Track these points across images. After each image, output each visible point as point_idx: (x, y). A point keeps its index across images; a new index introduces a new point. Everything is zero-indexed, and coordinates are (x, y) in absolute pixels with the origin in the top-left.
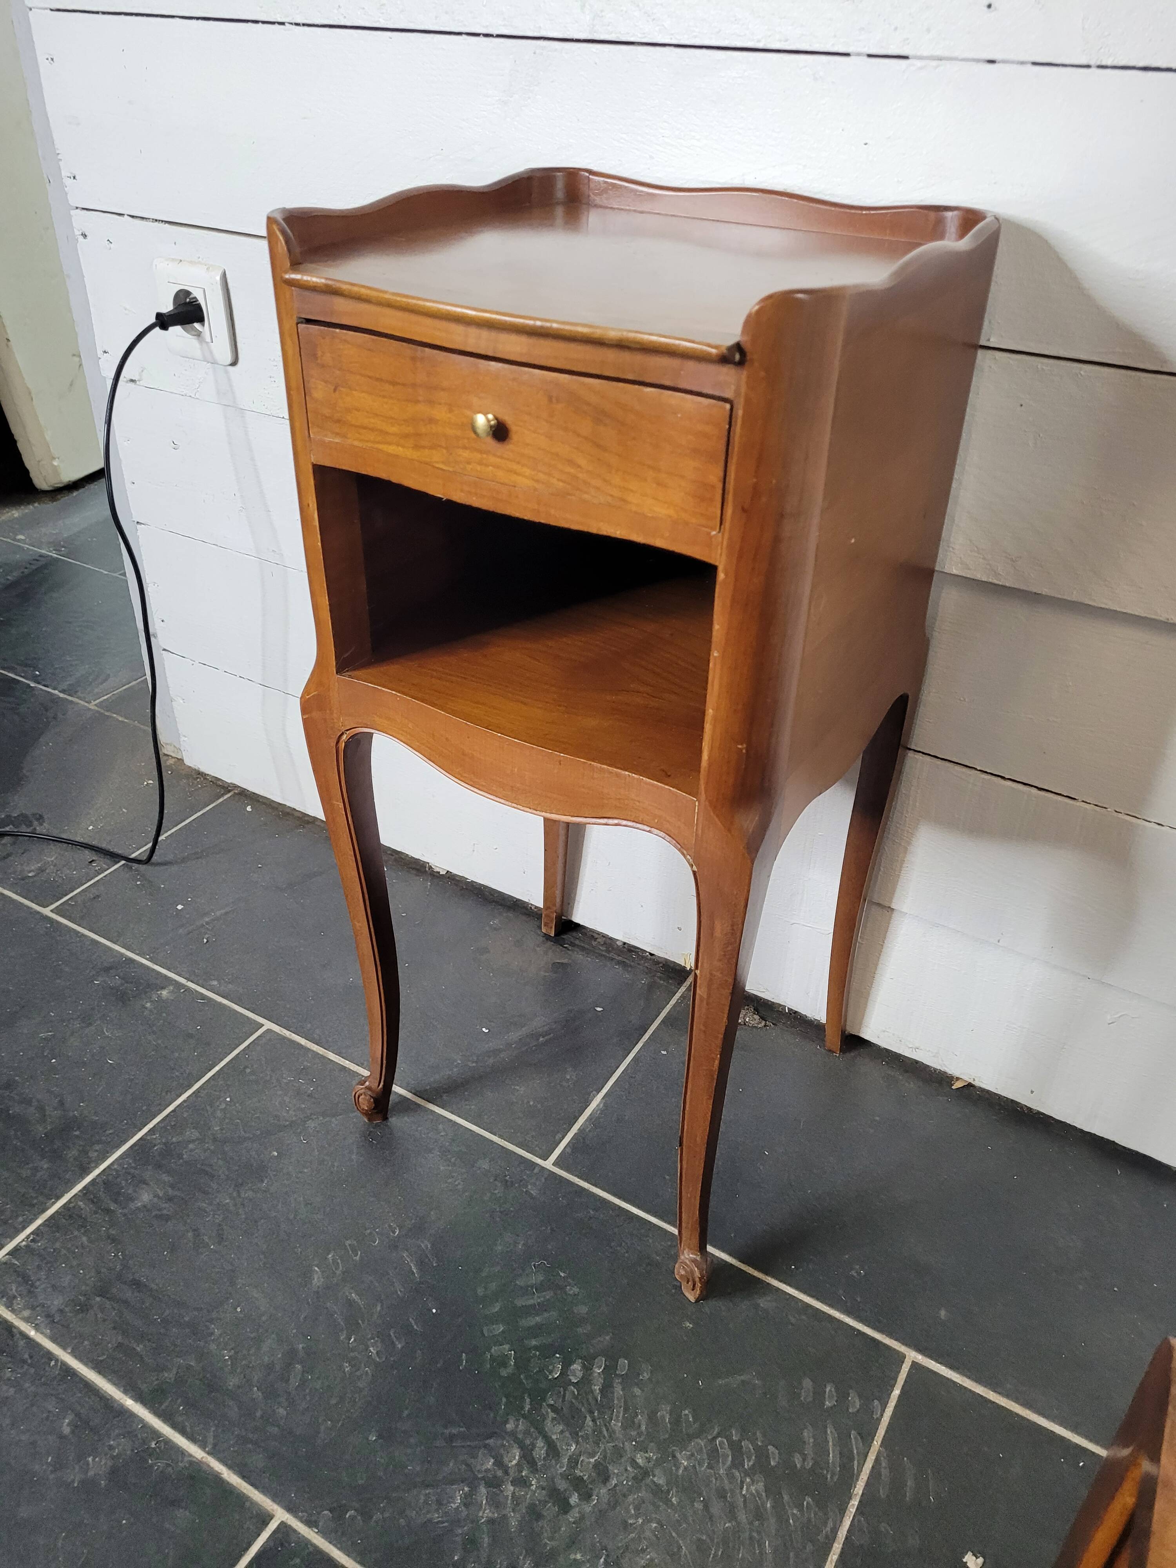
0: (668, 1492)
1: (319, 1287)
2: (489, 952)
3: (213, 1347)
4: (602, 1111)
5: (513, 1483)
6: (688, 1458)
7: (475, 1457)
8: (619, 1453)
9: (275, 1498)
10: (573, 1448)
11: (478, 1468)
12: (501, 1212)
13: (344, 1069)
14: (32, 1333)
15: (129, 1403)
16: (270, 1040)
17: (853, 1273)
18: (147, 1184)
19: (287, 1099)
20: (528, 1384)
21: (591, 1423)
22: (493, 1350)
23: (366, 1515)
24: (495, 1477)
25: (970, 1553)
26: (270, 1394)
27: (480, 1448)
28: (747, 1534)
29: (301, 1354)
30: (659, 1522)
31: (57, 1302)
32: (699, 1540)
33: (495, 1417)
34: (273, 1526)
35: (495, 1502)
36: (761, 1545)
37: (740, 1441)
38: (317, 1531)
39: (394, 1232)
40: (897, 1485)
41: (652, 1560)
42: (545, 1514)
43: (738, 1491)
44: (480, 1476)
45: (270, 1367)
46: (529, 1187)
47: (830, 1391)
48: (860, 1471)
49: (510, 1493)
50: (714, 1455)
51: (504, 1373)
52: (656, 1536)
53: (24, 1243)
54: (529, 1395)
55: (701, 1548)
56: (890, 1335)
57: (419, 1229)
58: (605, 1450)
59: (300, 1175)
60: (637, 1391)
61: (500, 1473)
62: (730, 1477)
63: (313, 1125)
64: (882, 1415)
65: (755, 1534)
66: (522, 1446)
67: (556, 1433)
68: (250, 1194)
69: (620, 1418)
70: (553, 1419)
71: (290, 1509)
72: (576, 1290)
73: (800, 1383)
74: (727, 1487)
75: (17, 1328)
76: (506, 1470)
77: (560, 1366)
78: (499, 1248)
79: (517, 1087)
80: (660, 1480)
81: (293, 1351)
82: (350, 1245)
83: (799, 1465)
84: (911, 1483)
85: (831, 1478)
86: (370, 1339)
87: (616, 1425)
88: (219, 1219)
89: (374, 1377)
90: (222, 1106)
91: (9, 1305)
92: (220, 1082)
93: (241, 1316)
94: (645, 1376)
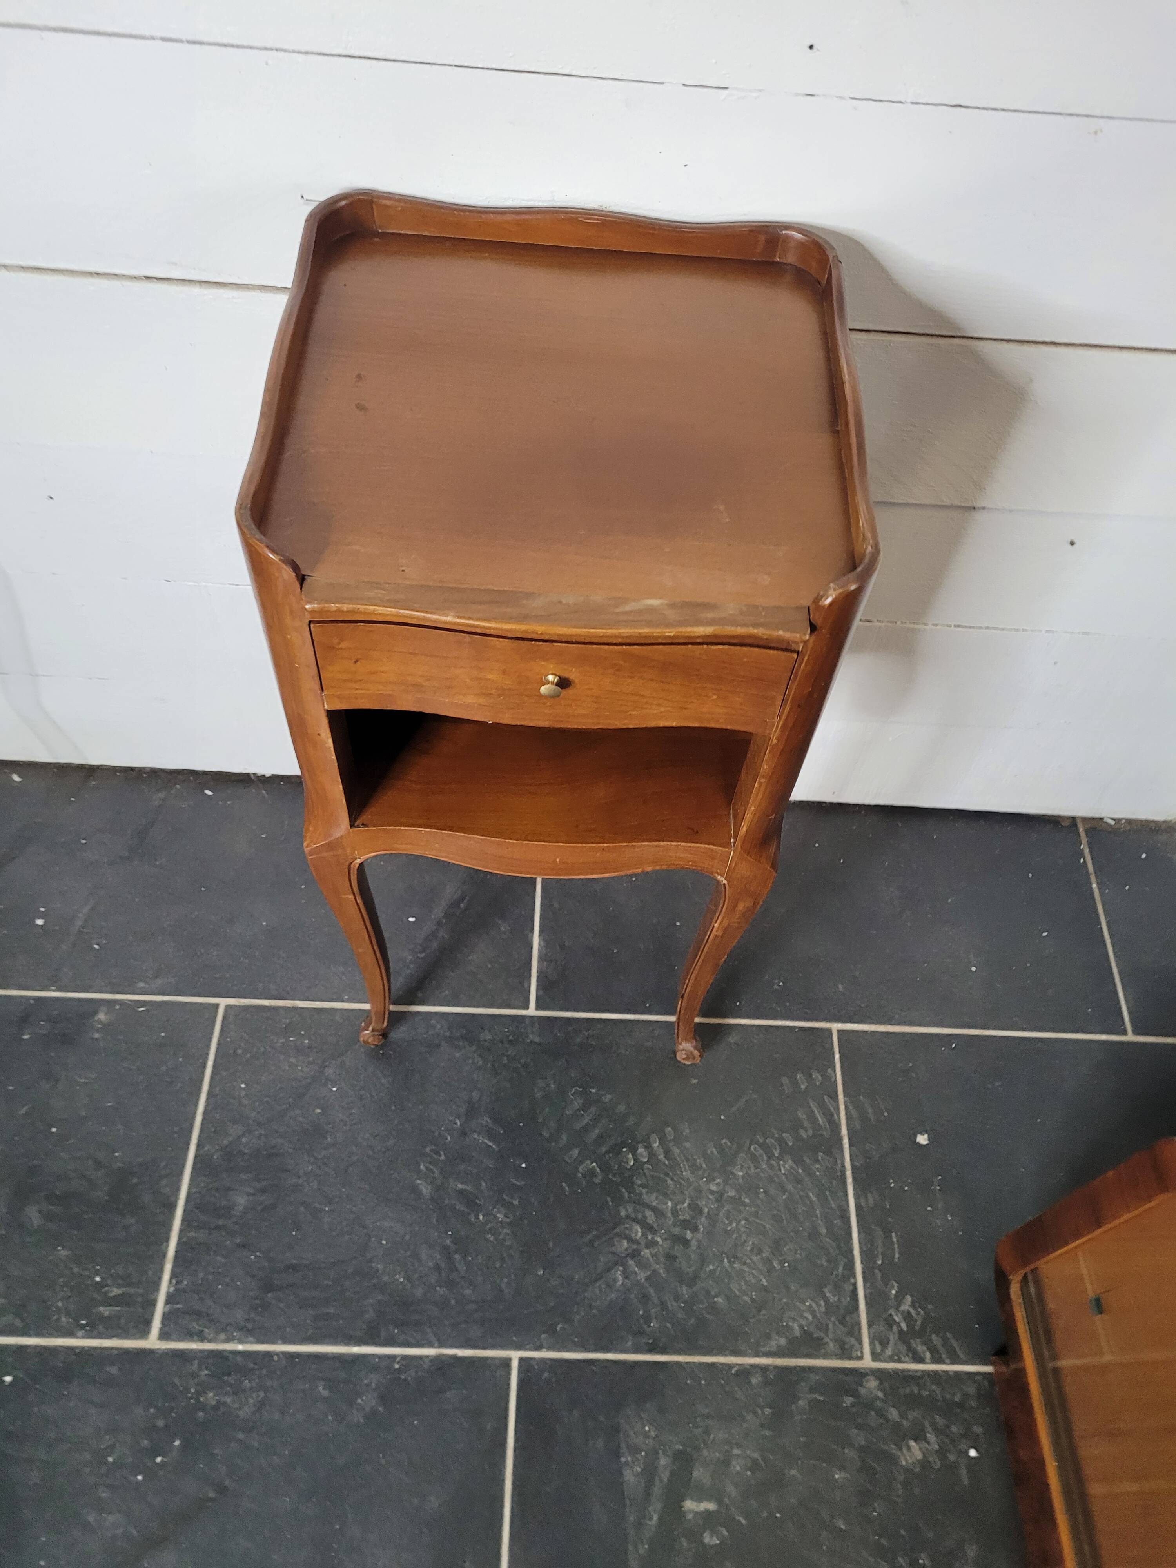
0: (741, 1198)
1: (430, 1194)
3: (386, 1278)
4: (546, 947)
5: (647, 1247)
6: (741, 1170)
7: (613, 1245)
8: (699, 1191)
9: (503, 1347)
10: (670, 1204)
11: (619, 1251)
12: (523, 1066)
13: (319, 1011)
14: (240, 1347)
15: (356, 1350)
16: (237, 1015)
17: (776, 987)
18: (233, 1190)
19: (293, 1060)
20: (618, 1179)
22: (580, 1170)
23: (571, 1322)
24: (633, 1250)
25: (919, 1135)
26: (450, 1284)
27: (613, 1238)
28: (798, 1196)
29: (453, 1247)
30: (746, 1219)
31: (239, 1315)
32: (774, 1216)
33: (610, 1213)
34: (515, 1364)
35: (642, 1265)
36: (808, 1197)
37: (765, 1141)
38: (545, 1350)
39: (456, 1124)
40: (864, 1118)
41: (753, 1243)
42: (677, 1254)
43: (779, 1173)
44: (624, 1255)
45: (437, 1268)
46: (531, 1036)
47: (800, 1078)
48: (839, 1119)
49: (648, 1255)
50: (754, 1159)
51: (597, 1180)
52: (748, 1228)
53: (171, 1289)
54: (623, 1186)
55: (777, 1219)
56: (817, 1020)
57: (472, 1112)
58: (690, 1194)
59: (352, 1117)
60: (687, 1145)
61: (635, 1246)
62: (771, 1167)
63: (331, 1072)
64: (836, 1078)
65: (801, 1193)
66: (638, 1222)
67: (654, 1201)
68: (324, 1153)
69: (687, 1168)
70: (647, 1193)
71: (519, 1347)
72: (609, 1097)
73: (782, 1083)
74: (773, 1174)
75: (225, 1351)
76: (638, 1243)
77: (630, 1156)
78: (539, 1095)
79: (470, 958)
80: (732, 1193)
81: (445, 1248)
82: (430, 1151)
83: (805, 1136)
84: (870, 1110)
85: (826, 1134)
86: (492, 1210)
87: (687, 1174)
88: (315, 1185)
89: (513, 1233)
90: (243, 1093)
91: (202, 1339)
92: (224, 1074)
93: (389, 1245)
94: (687, 1131)
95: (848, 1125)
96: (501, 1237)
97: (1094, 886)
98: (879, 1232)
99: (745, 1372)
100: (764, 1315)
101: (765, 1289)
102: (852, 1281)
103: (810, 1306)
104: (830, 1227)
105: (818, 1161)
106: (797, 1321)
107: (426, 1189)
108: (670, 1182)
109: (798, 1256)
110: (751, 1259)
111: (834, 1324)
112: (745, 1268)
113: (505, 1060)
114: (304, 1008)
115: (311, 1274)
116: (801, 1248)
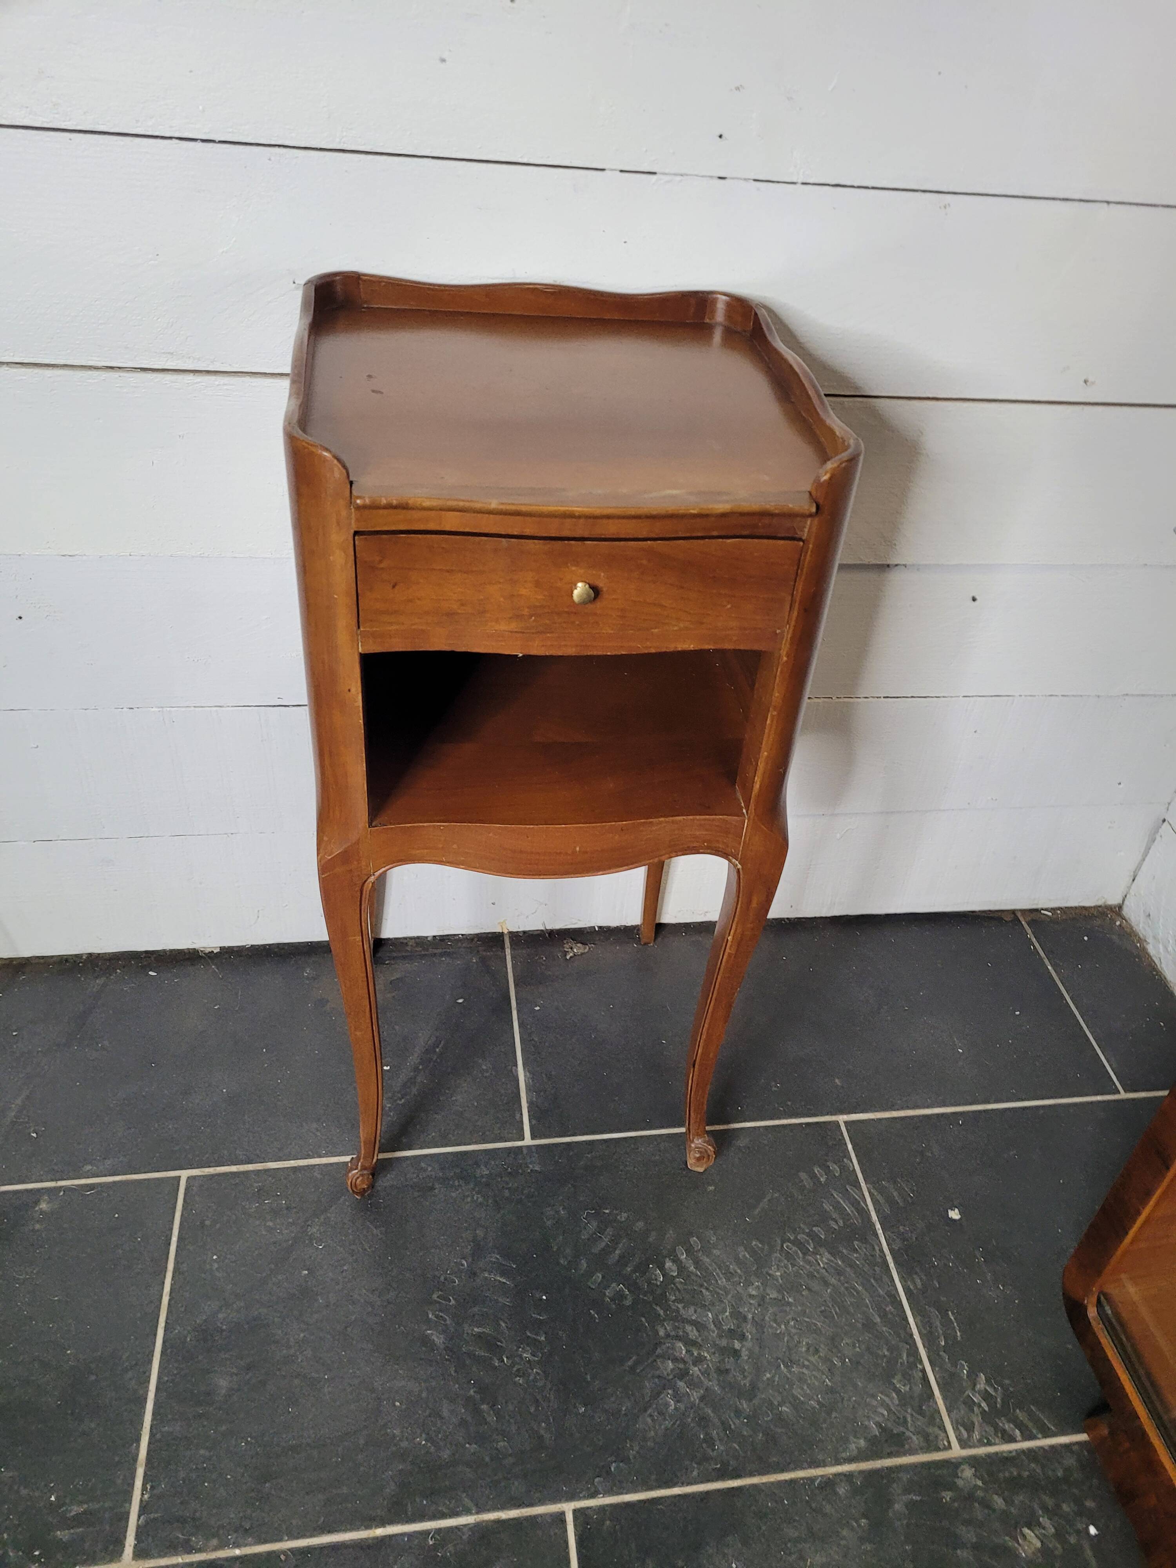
0: (783, 1297)
1: (444, 1343)
2: (328, 1001)
3: (405, 1444)
4: (533, 1079)
5: (695, 1364)
6: (778, 1270)
7: (658, 1368)
8: (739, 1298)
9: (555, 1500)
10: (710, 1315)
11: (665, 1373)
12: (527, 1197)
13: (295, 1169)
14: (237, 1552)
15: (379, 1532)
16: (201, 1186)
17: (774, 1089)
18: (213, 1372)
19: (270, 1224)
20: (649, 1298)
21: (708, 1293)
22: (607, 1294)
23: (625, 1460)
24: (681, 1369)
25: (949, 1211)
26: (482, 1439)
27: (655, 1360)
28: (843, 1289)
29: (478, 1397)
30: (794, 1319)
31: (232, 1514)
32: (821, 1312)
33: (647, 1335)
34: (569, 1518)
35: (694, 1385)
36: (854, 1288)
37: (796, 1237)
38: (601, 1495)
39: (463, 1265)
40: (890, 1199)
41: (807, 1344)
42: (728, 1367)
43: (818, 1268)
44: (671, 1377)
45: (463, 1423)
46: (531, 1166)
47: (818, 1171)
48: (867, 1206)
49: (698, 1373)
50: (789, 1256)
51: (628, 1303)
52: (798, 1329)
53: (146, 1496)
54: (657, 1304)
55: (826, 1315)
56: (822, 1115)
57: (478, 1251)
58: (729, 1302)
59: (344, 1274)
60: (716, 1252)
61: (681, 1366)
62: (809, 1263)
63: (315, 1230)
64: (854, 1167)
65: (846, 1285)
66: (680, 1339)
67: (692, 1315)
68: (316, 1316)
69: (721, 1276)
70: (684, 1308)
71: (571, 1497)
72: (625, 1215)
73: (800, 1178)
74: (812, 1269)
75: (219, 1559)
76: (683, 1361)
77: (658, 1272)
78: (549, 1223)
79: (454, 1098)
80: (774, 1295)
81: (469, 1399)
82: (438, 1297)
83: (836, 1227)
84: (895, 1194)
85: (857, 1222)
86: (517, 1350)
87: (722, 1282)
88: (309, 1353)
89: (544, 1372)
90: (216, 1266)
91: (190, 1550)
92: (191, 1248)
93: (404, 1407)
94: (714, 1239)
95: (877, 1212)
96: (531, 1378)
97: (1050, 967)
98: (935, 1313)
99: (829, 1483)
100: (836, 1418)
101: (831, 1391)
102: (920, 1366)
103: (882, 1400)
104: (884, 1315)
105: (856, 1251)
106: (873, 1419)
109: (858, 1349)
110: (808, 1361)
111: (912, 1415)
112: (805, 1371)
113: (507, 1193)
114: (278, 1169)
115: (315, 1453)
116: (859, 1341)
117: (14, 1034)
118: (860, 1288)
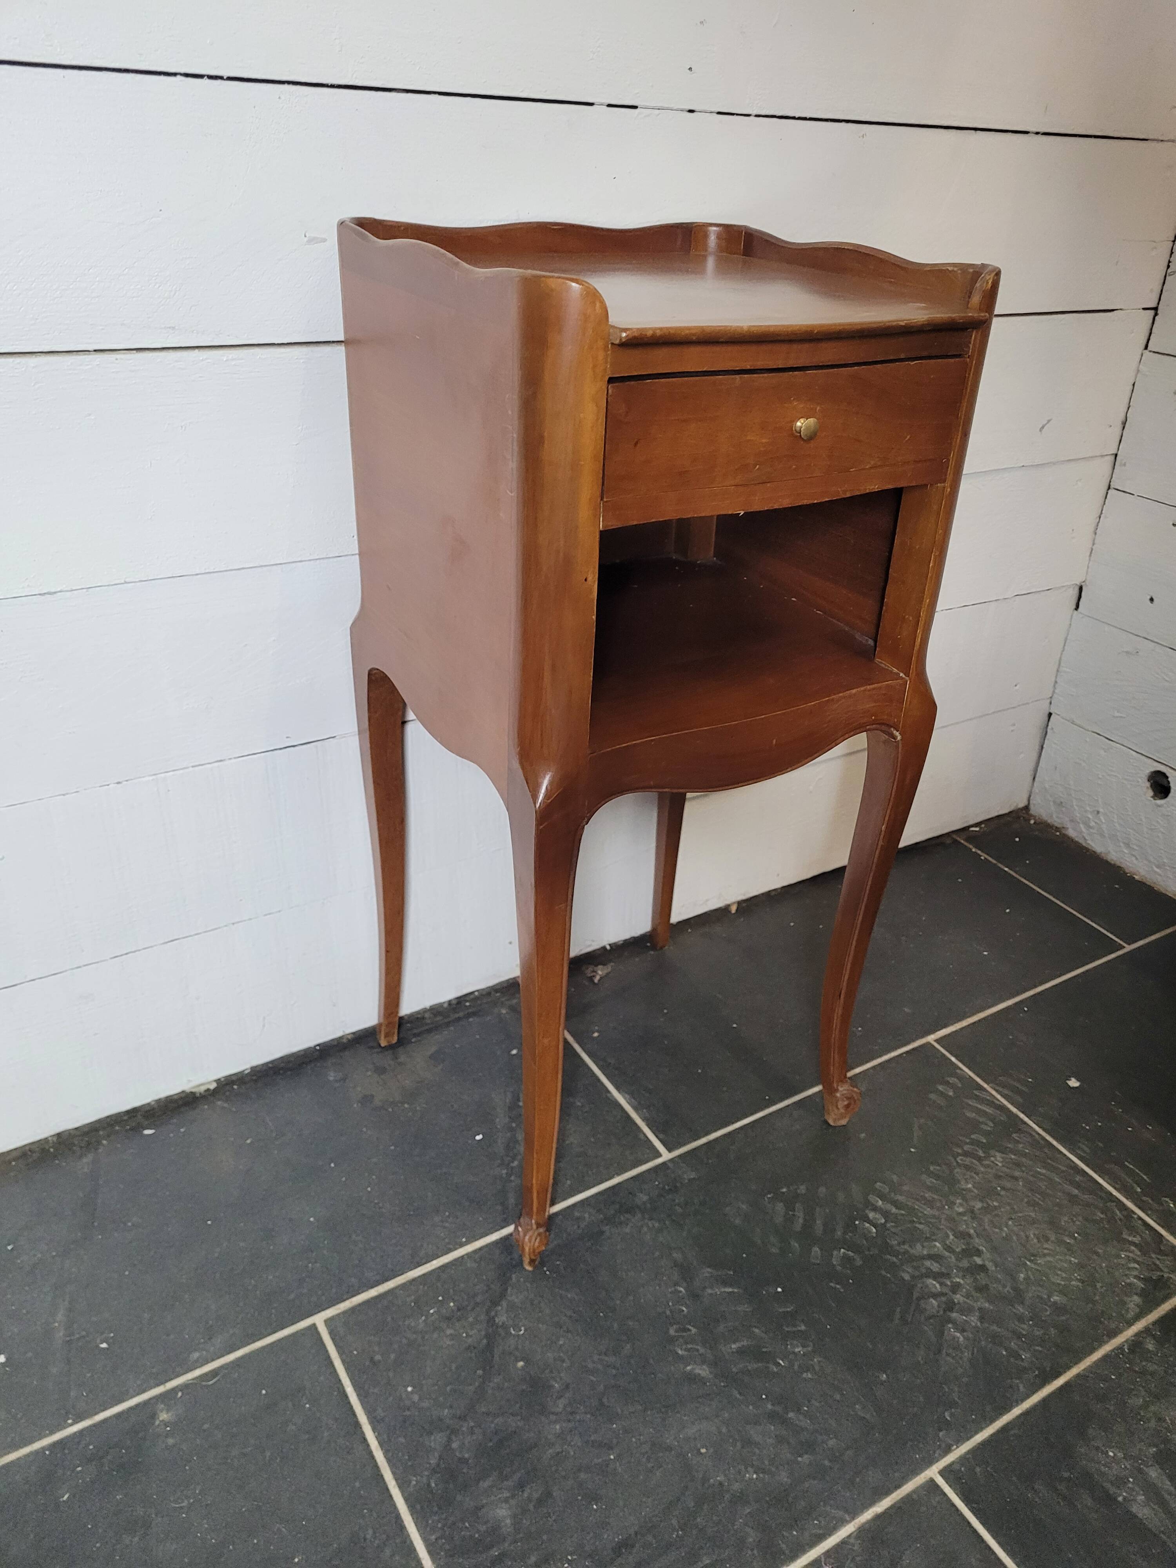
0: (989, 1205)
1: (711, 1373)
2: (372, 1096)
3: (736, 1486)
4: (634, 1098)
5: (954, 1293)
6: (967, 1183)
7: (925, 1310)
8: (950, 1219)
9: (915, 1472)
10: (937, 1244)
11: (935, 1312)
12: (700, 1205)
16: (343, 1324)
17: (859, 1034)
18: (483, 1506)
19: (449, 1332)
20: (874, 1251)
22: (835, 1263)
23: (952, 1404)
24: (946, 1303)
25: (1068, 1082)
26: (809, 1447)
27: (918, 1304)
28: (1031, 1177)
29: (779, 1409)
30: (1009, 1219)
32: (1028, 1203)
33: (896, 1284)
34: (940, 1481)
35: (966, 1310)
36: (1039, 1173)
37: (963, 1150)
38: (955, 1447)
39: (681, 1292)
40: (1016, 1091)
41: (1034, 1234)
42: (984, 1283)
43: (999, 1168)
44: (942, 1313)
45: (781, 1440)
46: (685, 1176)
47: (942, 1088)
48: (1000, 1101)
49: (962, 1299)
50: (968, 1168)
51: (858, 1263)
52: (1018, 1226)
54: (885, 1254)
55: (1032, 1204)
56: (912, 1041)
57: (686, 1272)
58: (946, 1227)
59: (564, 1349)
60: (905, 1188)
61: (944, 1299)
62: (988, 1166)
63: (504, 1318)
64: (966, 1073)
65: (1031, 1173)
66: (928, 1277)
67: (923, 1250)
68: (561, 1403)
70: (910, 1247)
71: (930, 1462)
72: (803, 1187)
73: (932, 1100)
74: (994, 1171)
76: (943, 1294)
77: (867, 1225)
78: (737, 1221)
80: (979, 1205)
81: (772, 1415)
82: (675, 1332)
83: (989, 1129)
84: (1017, 1084)
85: (1002, 1118)
86: (786, 1348)
87: (928, 1211)
88: (577, 1441)
89: (825, 1358)
90: (416, 1398)
92: (376, 1391)
93: (712, 1450)
94: (895, 1178)
95: (1012, 1103)
97: (1006, 869)
98: (1116, 1169)
99: (1136, 1344)
100: (1102, 1287)
101: (1081, 1266)
102: (1136, 1216)
103: (1126, 1256)
104: (1078, 1186)
105: (1018, 1142)
106: (1131, 1275)
107: (703, 1371)
108: (921, 1227)
109: (1078, 1223)
110: (1045, 1249)
111: (1158, 1259)
112: (1049, 1258)
113: (679, 1210)
114: (424, 1275)
115: (650, 1538)
116: (1074, 1216)
117: (9, 1248)
118: (1044, 1171)
